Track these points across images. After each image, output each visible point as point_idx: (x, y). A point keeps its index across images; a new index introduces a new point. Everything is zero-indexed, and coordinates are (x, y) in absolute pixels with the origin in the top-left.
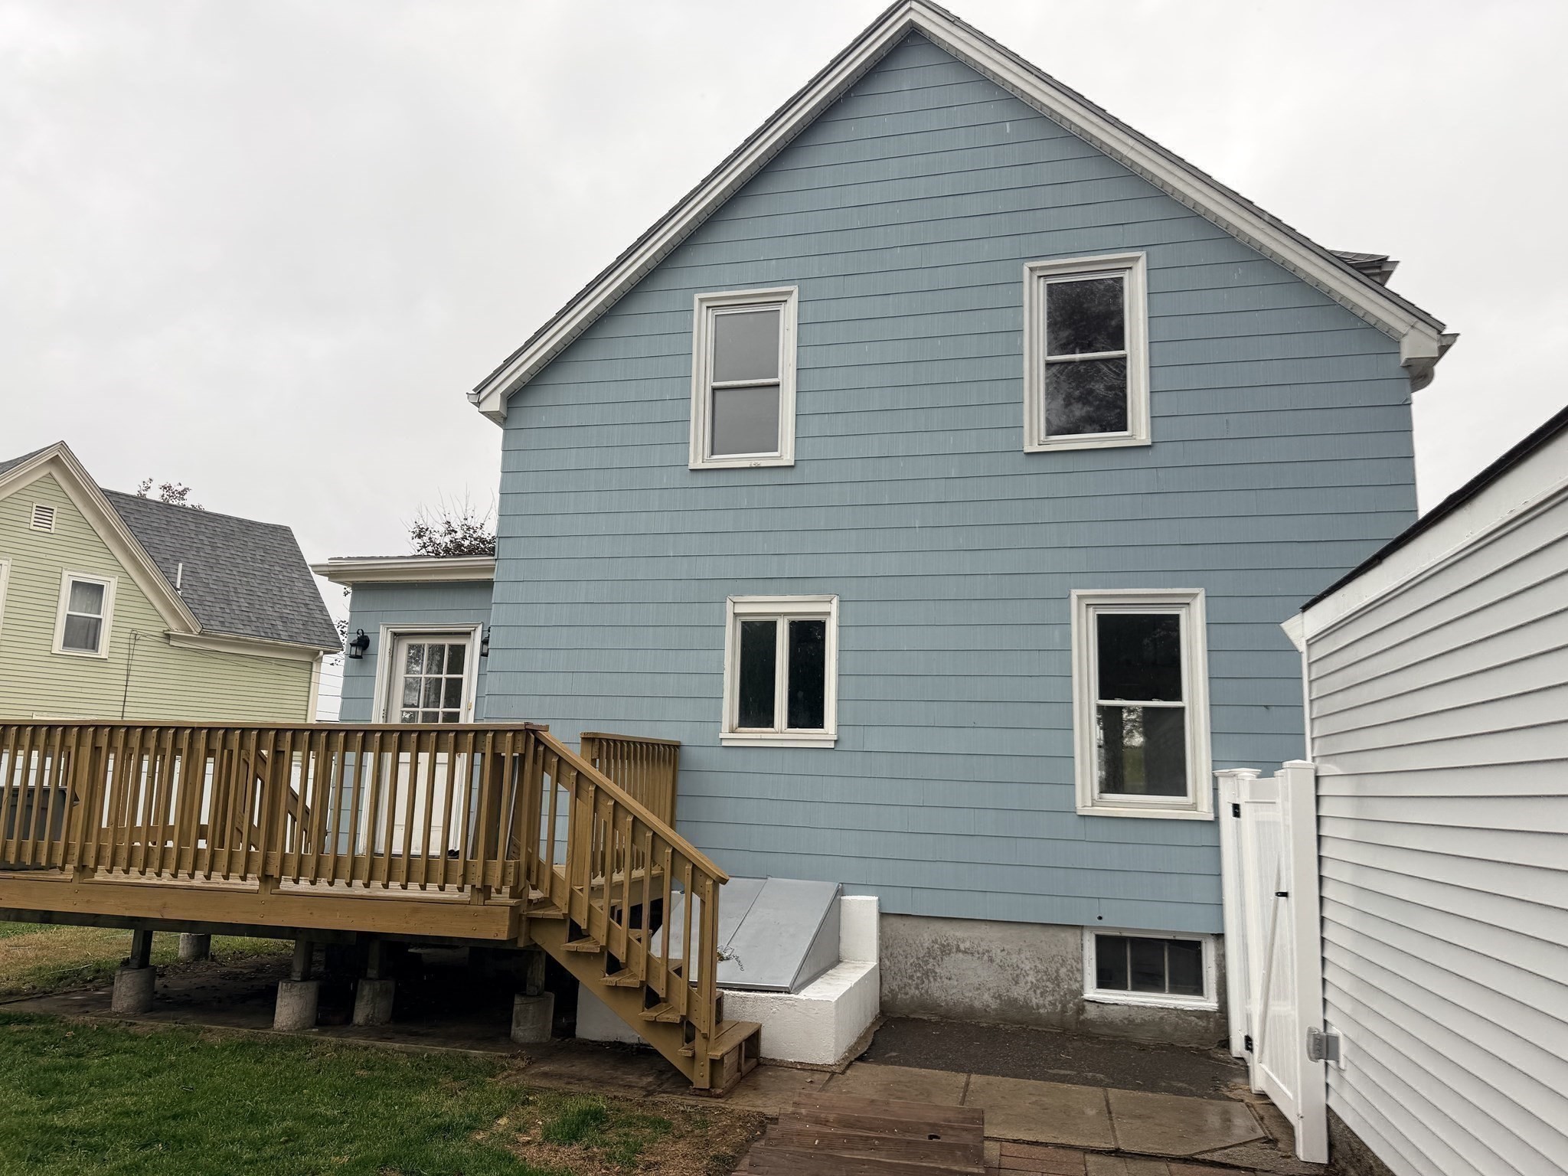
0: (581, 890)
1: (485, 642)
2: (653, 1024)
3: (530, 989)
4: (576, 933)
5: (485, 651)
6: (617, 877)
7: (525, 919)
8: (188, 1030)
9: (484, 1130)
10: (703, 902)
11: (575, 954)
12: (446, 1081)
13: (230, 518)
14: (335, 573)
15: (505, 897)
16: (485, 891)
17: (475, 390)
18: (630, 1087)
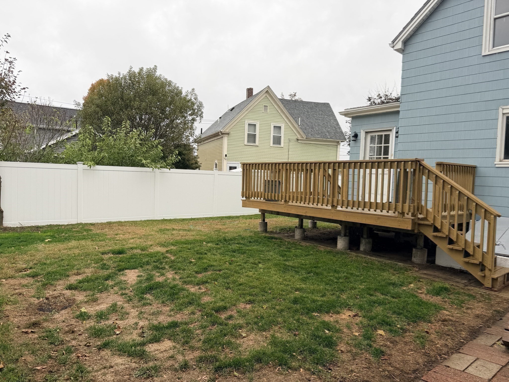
0: (438, 216)
1: (397, 133)
2: (467, 263)
3: (418, 247)
4: (436, 230)
5: (397, 136)
6: (452, 213)
7: (416, 223)
8: (315, 246)
9: (406, 287)
10: (489, 223)
11: (436, 237)
12: (391, 271)
13: (312, 102)
14: (346, 114)
15: (410, 216)
16: (403, 213)
17: (392, 42)
18: (458, 282)
